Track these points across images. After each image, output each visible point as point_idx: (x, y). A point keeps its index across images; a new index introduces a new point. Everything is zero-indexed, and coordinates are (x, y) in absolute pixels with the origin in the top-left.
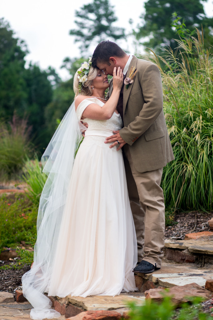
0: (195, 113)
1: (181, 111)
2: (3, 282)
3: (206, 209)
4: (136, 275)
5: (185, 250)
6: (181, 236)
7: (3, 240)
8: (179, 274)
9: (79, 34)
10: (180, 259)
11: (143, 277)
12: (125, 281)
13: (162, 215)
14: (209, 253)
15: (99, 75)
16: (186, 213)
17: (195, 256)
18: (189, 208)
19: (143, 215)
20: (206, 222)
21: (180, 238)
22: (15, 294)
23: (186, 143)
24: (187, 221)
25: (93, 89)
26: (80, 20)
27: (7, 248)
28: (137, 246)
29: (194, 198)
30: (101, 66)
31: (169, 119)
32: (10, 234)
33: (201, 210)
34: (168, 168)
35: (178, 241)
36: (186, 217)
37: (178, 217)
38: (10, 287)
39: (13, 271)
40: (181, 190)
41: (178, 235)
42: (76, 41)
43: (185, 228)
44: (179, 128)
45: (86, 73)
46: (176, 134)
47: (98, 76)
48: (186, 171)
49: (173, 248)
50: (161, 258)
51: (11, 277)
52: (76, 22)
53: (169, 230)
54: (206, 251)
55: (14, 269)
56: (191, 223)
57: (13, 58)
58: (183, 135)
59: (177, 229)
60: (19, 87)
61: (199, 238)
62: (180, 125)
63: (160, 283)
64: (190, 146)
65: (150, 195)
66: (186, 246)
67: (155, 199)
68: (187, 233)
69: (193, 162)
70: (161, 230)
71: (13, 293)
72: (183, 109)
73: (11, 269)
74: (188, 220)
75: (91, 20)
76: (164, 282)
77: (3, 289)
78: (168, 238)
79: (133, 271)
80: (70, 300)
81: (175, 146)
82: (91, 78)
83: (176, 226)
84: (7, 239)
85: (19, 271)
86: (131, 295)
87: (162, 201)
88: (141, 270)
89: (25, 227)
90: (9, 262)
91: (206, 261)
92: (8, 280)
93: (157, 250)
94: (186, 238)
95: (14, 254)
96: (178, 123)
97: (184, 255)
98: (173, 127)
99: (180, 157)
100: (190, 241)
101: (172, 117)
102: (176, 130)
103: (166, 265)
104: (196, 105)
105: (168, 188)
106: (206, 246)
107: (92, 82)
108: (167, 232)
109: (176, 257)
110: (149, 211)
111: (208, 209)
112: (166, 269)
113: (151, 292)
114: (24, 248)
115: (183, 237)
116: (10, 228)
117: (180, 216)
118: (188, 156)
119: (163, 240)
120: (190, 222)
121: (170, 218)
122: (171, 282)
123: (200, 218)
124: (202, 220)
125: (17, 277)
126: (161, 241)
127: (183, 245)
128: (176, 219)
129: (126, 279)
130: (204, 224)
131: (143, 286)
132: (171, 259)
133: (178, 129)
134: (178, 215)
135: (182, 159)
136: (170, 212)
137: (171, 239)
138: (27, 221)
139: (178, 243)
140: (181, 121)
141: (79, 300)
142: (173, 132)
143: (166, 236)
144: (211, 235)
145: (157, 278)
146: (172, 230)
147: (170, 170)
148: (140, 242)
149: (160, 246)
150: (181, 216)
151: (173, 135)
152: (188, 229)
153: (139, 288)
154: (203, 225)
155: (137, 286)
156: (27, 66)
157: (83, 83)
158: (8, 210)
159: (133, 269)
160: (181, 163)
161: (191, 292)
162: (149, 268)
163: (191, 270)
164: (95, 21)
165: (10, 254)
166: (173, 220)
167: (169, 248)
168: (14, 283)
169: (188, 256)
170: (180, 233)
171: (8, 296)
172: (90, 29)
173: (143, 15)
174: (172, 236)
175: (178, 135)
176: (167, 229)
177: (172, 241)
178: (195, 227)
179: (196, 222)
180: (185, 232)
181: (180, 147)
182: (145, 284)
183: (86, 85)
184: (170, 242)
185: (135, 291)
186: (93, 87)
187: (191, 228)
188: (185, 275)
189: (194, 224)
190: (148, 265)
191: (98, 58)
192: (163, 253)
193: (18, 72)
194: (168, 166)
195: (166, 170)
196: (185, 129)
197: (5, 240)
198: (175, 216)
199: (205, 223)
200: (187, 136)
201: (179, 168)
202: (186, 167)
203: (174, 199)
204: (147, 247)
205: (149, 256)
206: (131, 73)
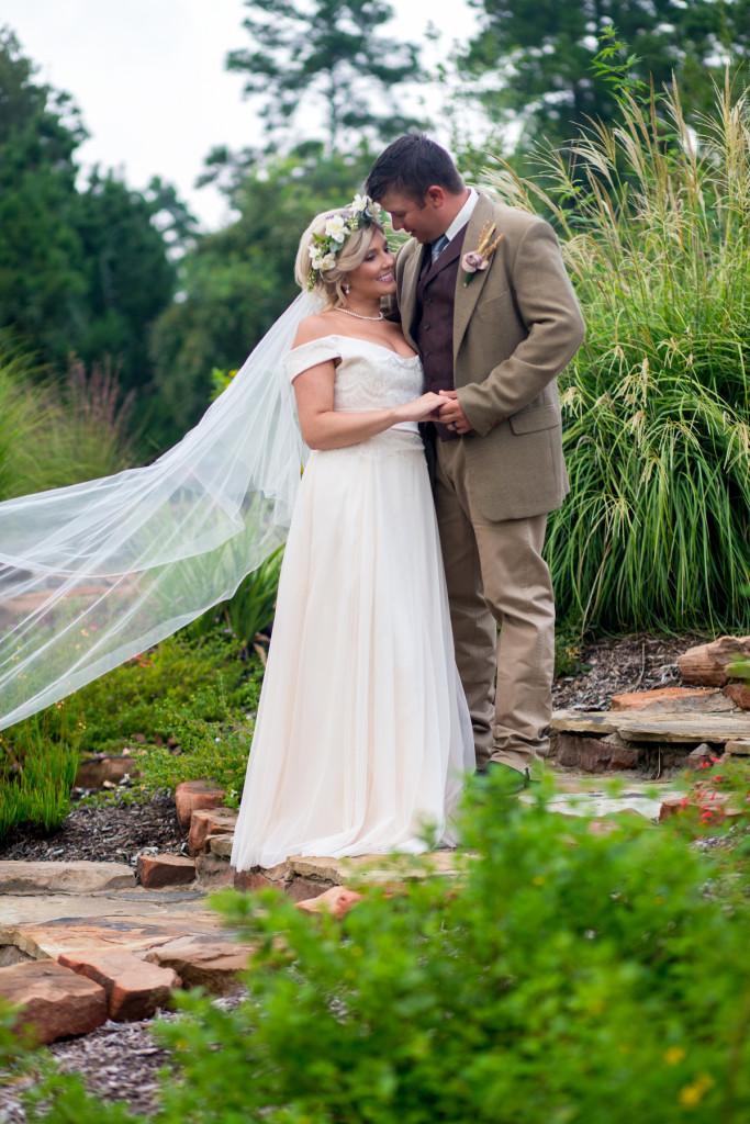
0: (635, 347)
1: (596, 343)
2: (98, 839)
3: (672, 625)
5: (611, 736)
6: (602, 702)
9: (261, 65)
10: (597, 760)
13: (546, 639)
14: (674, 740)
16: (615, 640)
17: (636, 751)
18: (625, 626)
19: (485, 641)
20: (671, 662)
21: (596, 706)
22: (137, 865)
23: (611, 436)
24: (618, 661)
25: (347, 291)
26: (261, 16)
27: (95, 754)
29: (636, 596)
32: (101, 714)
33: (659, 631)
35: (592, 713)
36: (614, 650)
37: (593, 651)
38: (119, 851)
39: (122, 811)
40: (600, 575)
41: (593, 700)
42: (250, 89)
43: (611, 682)
44: (588, 392)
45: (334, 248)
46: (578, 412)
49: (576, 731)
50: (542, 755)
51: (119, 826)
52: (248, 24)
53: (567, 688)
54: (667, 735)
55: (125, 806)
56: (629, 668)
57: (34, 156)
58: (601, 413)
59: (589, 685)
60: (57, 255)
61: (649, 706)
62: (592, 385)
65: (516, 583)
66: (613, 725)
67: (528, 594)
68: (617, 695)
70: (543, 679)
71: (132, 864)
72: (601, 337)
73: (117, 807)
74: (622, 659)
75: (302, 17)
77: (101, 856)
78: (562, 708)
80: (297, 868)
81: (578, 445)
83: (587, 675)
84: (93, 729)
85: (140, 810)
87: (547, 597)
89: (142, 692)
90: (103, 790)
91: (667, 761)
92: (111, 834)
93: (530, 735)
94: (614, 707)
95: (116, 768)
96: (586, 377)
97: (608, 750)
98: (571, 390)
99: (594, 478)
100: (625, 713)
102: (581, 400)
104: (638, 326)
105: (563, 567)
106: (668, 723)
108: (560, 694)
109: (584, 756)
110: (512, 628)
111: (678, 628)
114: (143, 752)
115: (605, 704)
116: (100, 696)
117: (597, 648)
118: (619, 476)
119: (546, 711)
120: (627, 665)
121: (567, 655)
123: (654, 652)
124: (660, 657)
125: (136, 825)
127: (605, 724)
128: (585, 657)
130: (666, 669)
132: (572, 763)
133: (586, 398)
134: (591, 647)
135: (601, 485)
136: (570, 637)
137: (571, 710)
138: (148, 677)
139: (591, 718)
140: (597, 373)
141: (322, 865)
142: (572, 407)
143: (558, 703)
144: (685, 695)
146: (576, 688)
147: (565, 516)
148: (479, 715)
149: (537, 723)
150: (599, 649)
151: (571, 415)
152: (622, 682)
154: (662, 671)
156: (82, 185)
157: (321, 272)
160: (597, 495)
164: (314, 22)
165: (104, 771)
166: (577, 660)
167: (565, 733)
168: (130, 841)
169: (618, 750)
170: (599, 694)
171: (118, 871)
172: (297, 50)
174: (574, 702)
175: (588, 414)
176: (559, 687)
177: (573, 714)
178: (640, 677)
179: (644, 663)
180: (613, 690)
181: (595, 448)
183: (329, 278)
184: (568, 718)
187: (629, 681)
189: (638, 670)
192: (547, 742)
193: (53, 203)
195: (554, 517)
198: (583, 648)
199: (669, 666)
200: (613, 415)
201: (592, 508)
202: (609, 505)
203: (579, 600)
204: (502, 725)
205: (509, 748)
206: (483, 239)
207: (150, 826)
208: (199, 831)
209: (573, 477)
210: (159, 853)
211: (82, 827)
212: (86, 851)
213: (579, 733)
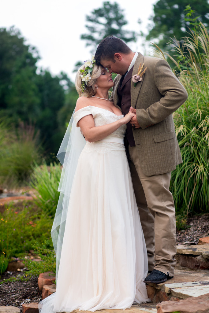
0: (204, 111)
1: (190, 110)
2: (10, 295)
4: (148, 284)
5: (199, 256)
6: (195, 240)
7: (10, 250)
8: (193, 283)
9: (90, 38)
10: (194, 265)
11: (155, 288)
12: (137, 292)
13: (173, 221)
15: (104, 73)
16: (199, 216)
17: (208, 263)
18: (203, 210)
19: (151, 221)
21: (193, 242)
22: (22, 308)
23: (197, 143)
24: (200, 224)
25: (97, 88)
26: (91, 24)
27: (15, 259)
28: (147, 254)
29: (207, 200)
30: (105, 63)
31: (177, 118)
32: (18, 243)
34: (179, 169)
35: (192, 246)
36: (199, 220)
37: (191, 220)
38: (16, 301)
39: (20, 283)
40: (193, 192)
41: (192, 240)
42: (88, 45)
43: (198, 232)
44: (188, 127)
45: (89, 71)
47: (102, 74)
48: (197, 172)
49: (186, 254)
50: (174, 266)
51: (18, 290)
52: (87, 26)
53: (182, 234)
55: (21, 281)
56: (205, 227)
57: (24, 65)
58: (192, 135)
59: (190, 233)
60: (31, 93)
62: (189, 125)
63: (173, 294)
64: (201, 145)
65: (159, 200)
66: (200, 252)
67: (164, 204)
68: (201, 238)
69: (204, 162)
70: (172, 237)
71: (20, 307)
72: (192, 108)
73: (19, 281)
75: (102, 24)
76: (177, 293)
77: (10, 303)
78: (181, 243)
79: (144, 282)
81: (185, 146)
82: (95, 77)
83: (189, 229)
84: (15, 249)
85: (26, 283)
86: (143, 307)
87: (172, 205)
88: (153, 280)
89: (33, 235)
90: (18, 273)
92: (15, 293)
93: (169, 258)
94: (200, 243)
95: (22, 264)
96: (187, 122)
97: (198, 262)
98: (182, 126)
99: (191, 158)
100: (204, 246)
101: (180, 115)
102: (185, 130)
103: (179, 273)
104: (205, 103)
105: (180, 191)
107: (96, 81)
108: (180, 237)
109: (190, 264)
110: (159, 217)
112: (179, 278)
113: (163, 306)
114: (32, 257)
115: (196, 241)
116: (18, 237)
117: (193, 219)
118: (199, 157)
119: (174, 247)
120: (204, 225)
121: (182, 222)
122: (185, 292)
125: (24, 289)
126: (173, 248)
127: (197, 251)
128: (188, 223)
129: (137, 290)
131: (155, 296)
132: (185, 266)
133: (187, 129)
134: (191, 219)
135: (193, 160)
136: (183, 215)
137: (184, 244)
138: (36, 229)
139: (191, 249)
140: (191, 120)
142: (182, 132)
143: (179, 240)
145: (170, 289)
146: (186, 234)
147: (180, 172)
149: (171, 253)
151: (182, 135)
152: (202, 232)
153: (151, 298)
155: (149, 296)
156: (38, 72)
157: (86, 82)
158: (16, 218)
159: (144, 278)
160: (192, 164)
161: (206, 304)
162: (160, 277)
163: (206, 277)
164: (105, 25)
165: (18, 265)
166: (186, 224)
167: (182, 254)
168: (21, 297)
169: (202, 262)
170: (194, 237)
171: (15, 310)
172: (100, 33)
173: (152, 16)
174: (185, 240)
175: (188, 135)
176: (179, 234)
177: (185, 247)
180: (199, 236)
181: (191, 147)
182: (157, 295)
183: (89, 84)
184: (183, 248)
185: (147, 303)
186: (97, 86)
187: (205, 232)
188: (199, 284)
190: (160, 275)
191: (101, 54)
192: (175, 261)
193: (30, 78)
194: (178, 167)
195: (176, 172)
196: (194, 128)
197: (13, 250)
198: (188, 219)
200: (197, 135)
201: (190, 169)
202: (196, 168)
203: (186, 202)
204: (158, 255)
205: (161, 264)
206: (140, 69)
207: (29, 290)
208: (45, 294)
209: (183, 158)
210: (31, 302)
211: (5, 290)
212: (5, 300)
213: (187, 255)
